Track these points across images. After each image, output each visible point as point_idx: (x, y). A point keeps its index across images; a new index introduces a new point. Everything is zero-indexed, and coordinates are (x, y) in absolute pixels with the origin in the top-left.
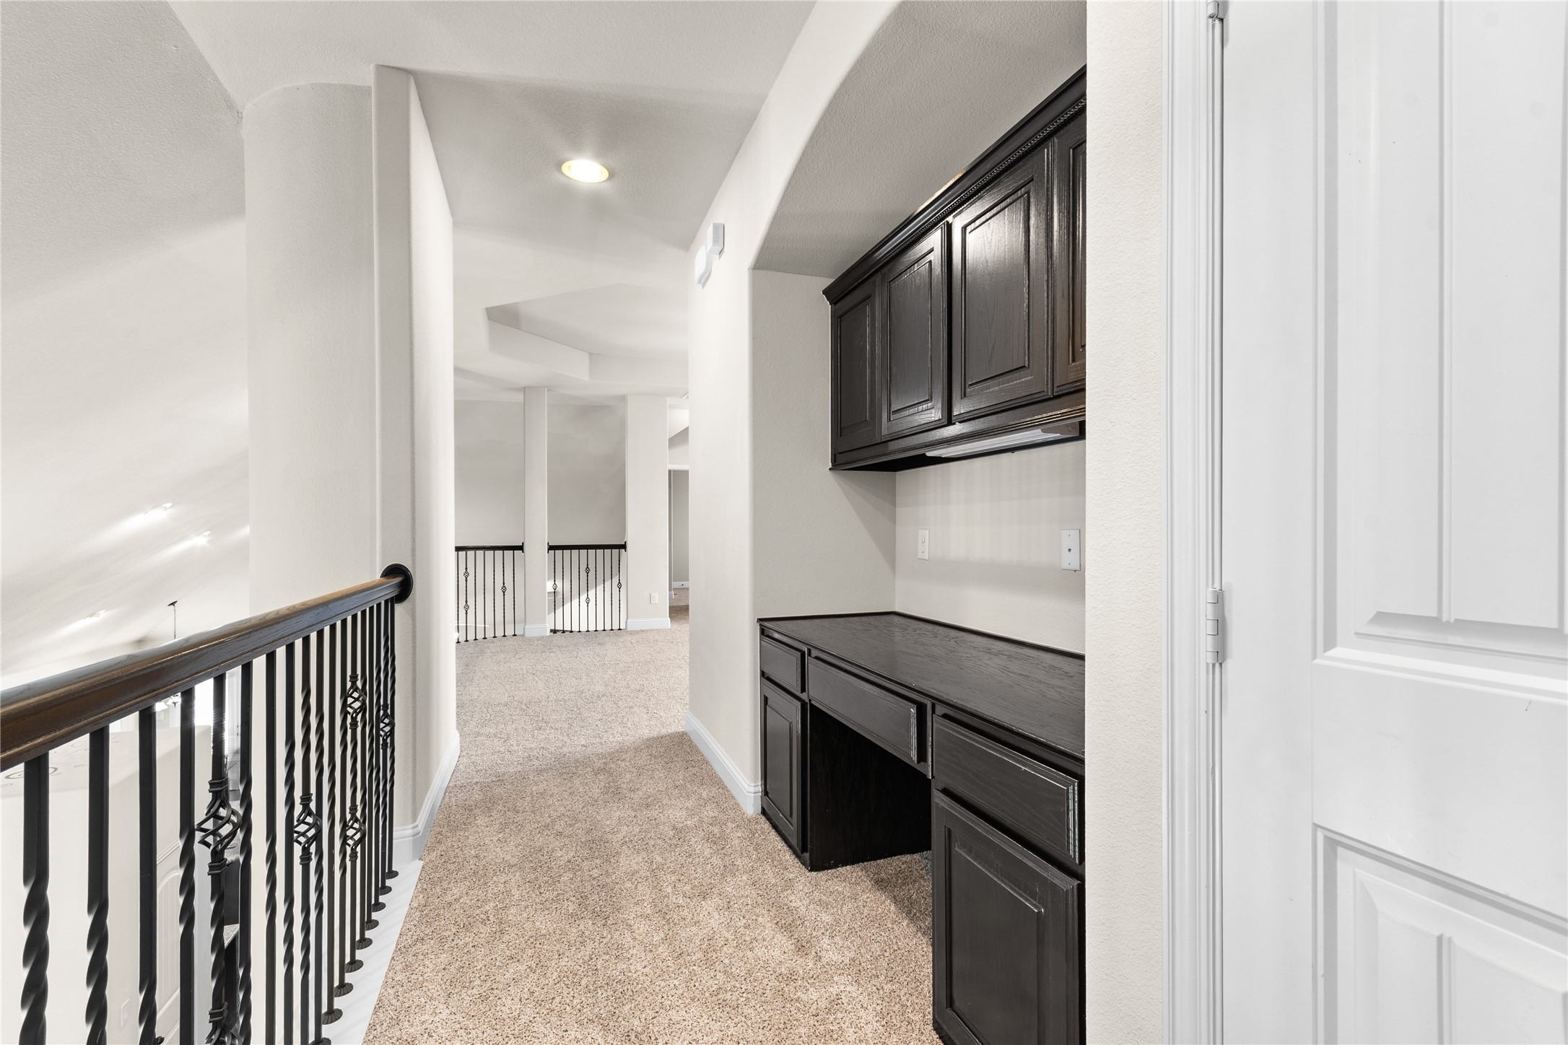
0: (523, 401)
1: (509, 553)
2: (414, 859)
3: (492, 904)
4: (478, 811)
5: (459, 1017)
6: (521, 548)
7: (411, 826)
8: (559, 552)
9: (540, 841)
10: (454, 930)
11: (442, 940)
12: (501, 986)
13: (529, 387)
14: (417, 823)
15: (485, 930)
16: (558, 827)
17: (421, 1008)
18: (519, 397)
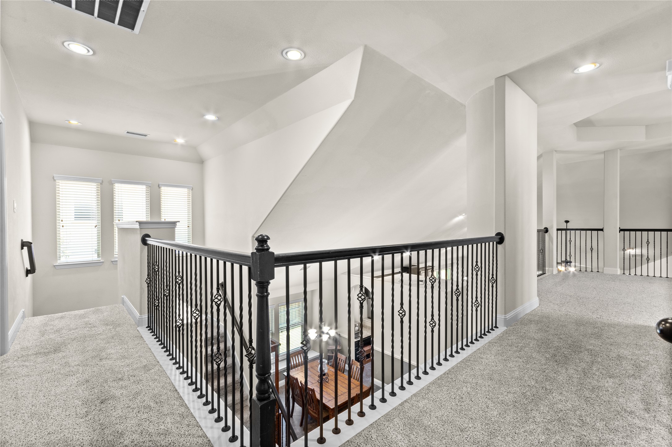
0: (604, 158)
1: (595, 233)
2: (504, 326)
3: (521, 344)
4: (533, 323)
5: (496, 360)
6: (602, 230)
7: (504, 316)
8: (627, 233)
9: (551, 337)
10: (506, 345)
11: (501, 345)
12: (511, 360)
13: (607, 151)
14: (506, 315)
15: (515, 349)
16: (561, 337)
17: (488, 354)
18: (602, 156)
